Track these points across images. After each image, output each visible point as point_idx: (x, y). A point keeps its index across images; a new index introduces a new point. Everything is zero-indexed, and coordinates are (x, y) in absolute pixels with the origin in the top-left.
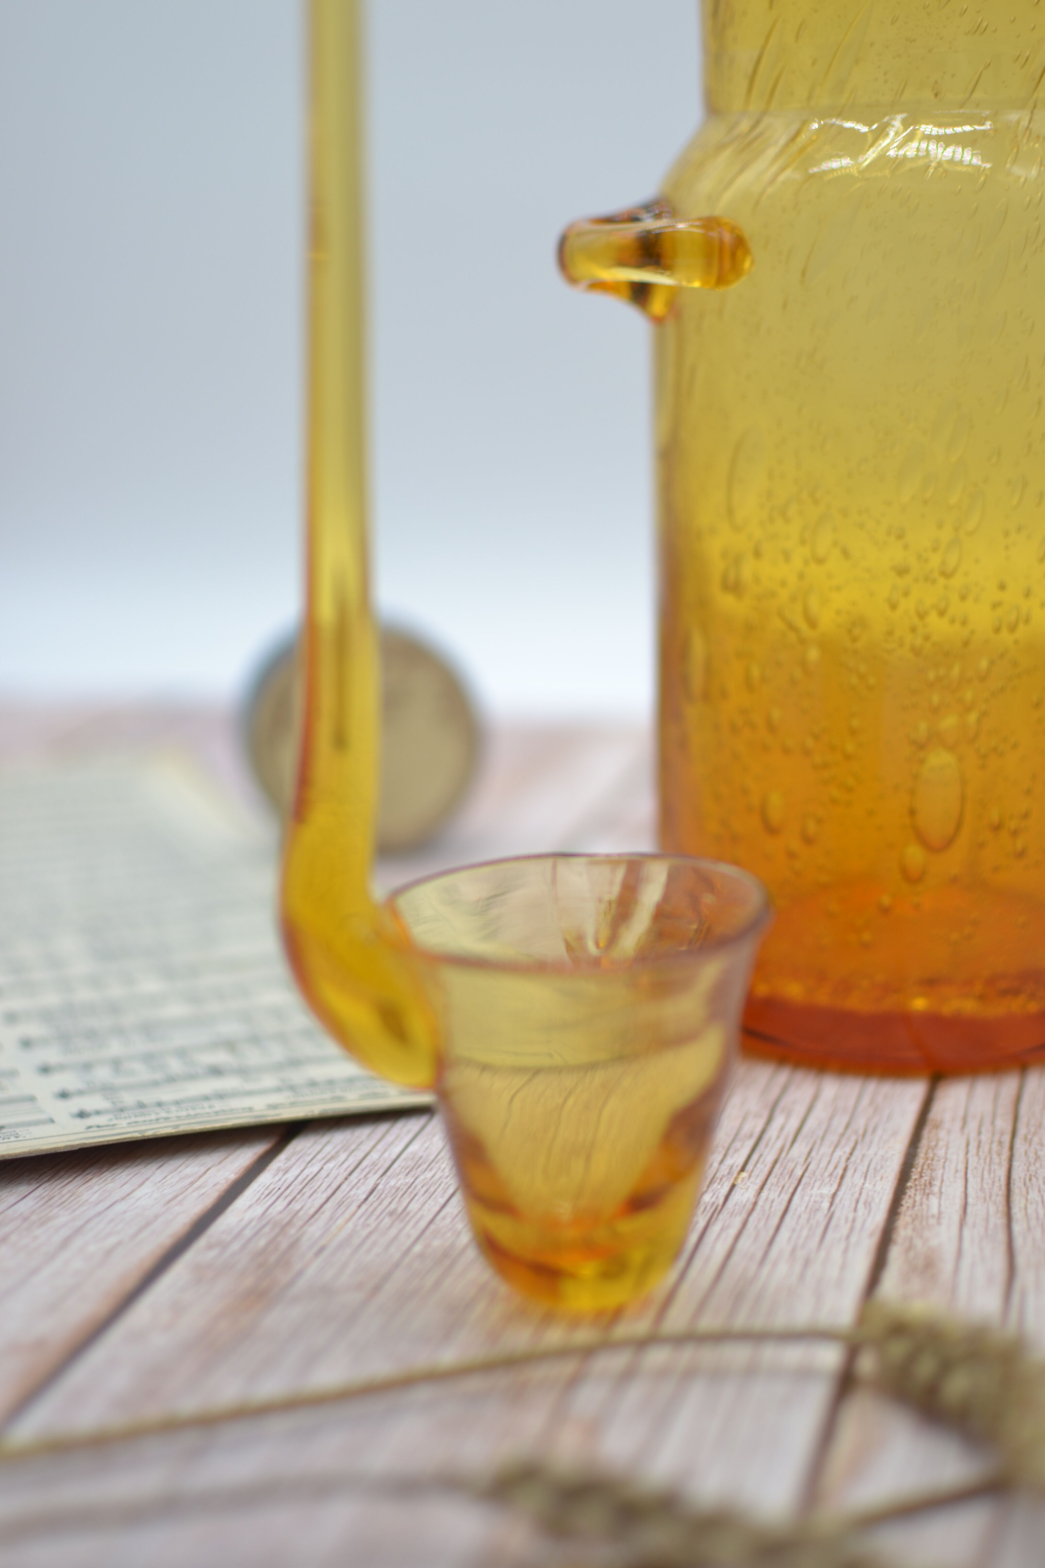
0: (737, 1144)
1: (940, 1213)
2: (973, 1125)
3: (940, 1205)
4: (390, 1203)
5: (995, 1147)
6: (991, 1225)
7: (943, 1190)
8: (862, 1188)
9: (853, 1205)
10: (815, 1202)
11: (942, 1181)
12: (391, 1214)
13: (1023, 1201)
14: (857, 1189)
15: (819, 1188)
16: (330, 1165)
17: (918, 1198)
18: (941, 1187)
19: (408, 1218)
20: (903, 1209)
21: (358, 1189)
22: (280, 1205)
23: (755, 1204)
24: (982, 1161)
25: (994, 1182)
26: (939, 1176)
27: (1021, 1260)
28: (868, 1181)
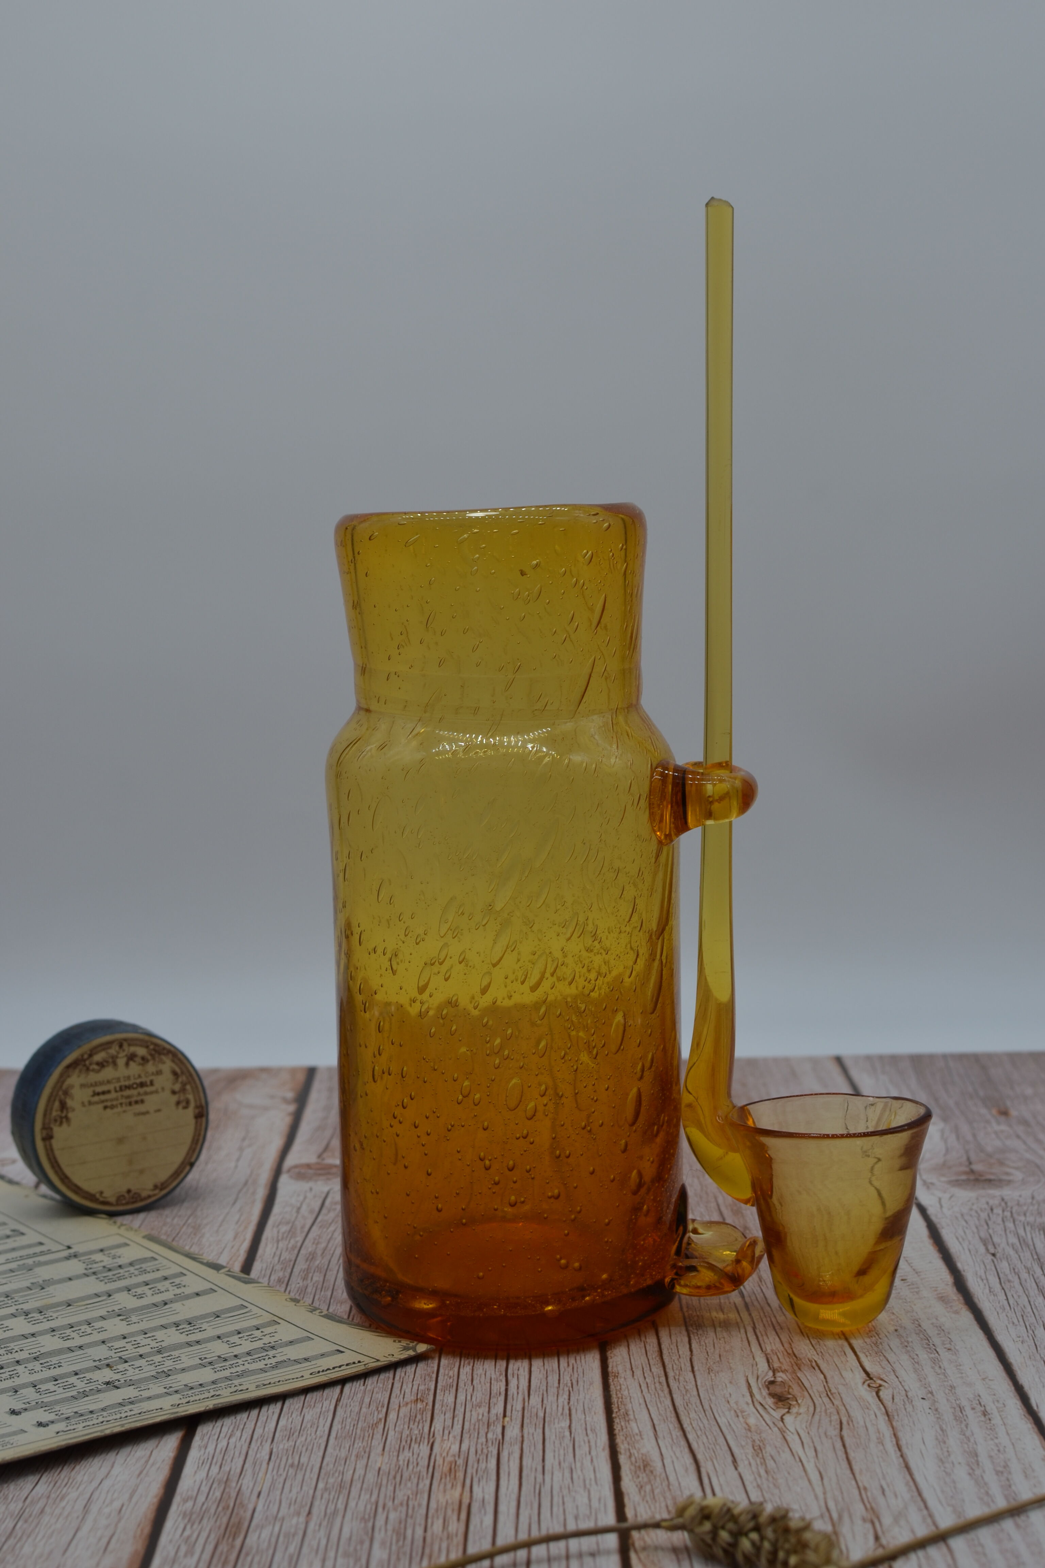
0: (493, 1400)
1: (640, 1432)
2: (638, 1373)
3: (638, 1427)
4: (287, 1459)
5: (657, 1385)
6: (674, 1437)
7: (636, 1417)
8: (585, 1421)
9: (585, 1432)
10: (560, 1432)
11: (634, 1411)
12: (292, 1466)
13: (688, 1420)
14: (583, 1421)
15: (558, 1423)
16: (233, 1440)
17: (623, 1424)
18: (634, 1415)
19: (304, 1468)
20: (616, 1432)
21: (261, 1453)
22: (215, 1469)
23: (523, 1437)
24: (653, 1396)
25: (666, 1409)
26: (630, 1408)
27: (700, 1457)
28: (587, 1416)
